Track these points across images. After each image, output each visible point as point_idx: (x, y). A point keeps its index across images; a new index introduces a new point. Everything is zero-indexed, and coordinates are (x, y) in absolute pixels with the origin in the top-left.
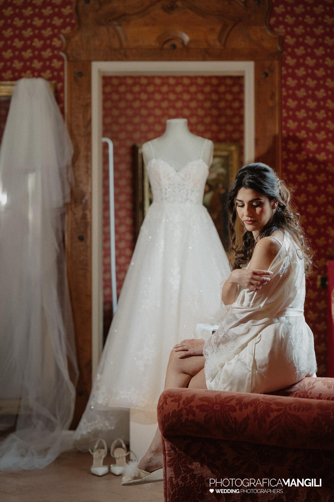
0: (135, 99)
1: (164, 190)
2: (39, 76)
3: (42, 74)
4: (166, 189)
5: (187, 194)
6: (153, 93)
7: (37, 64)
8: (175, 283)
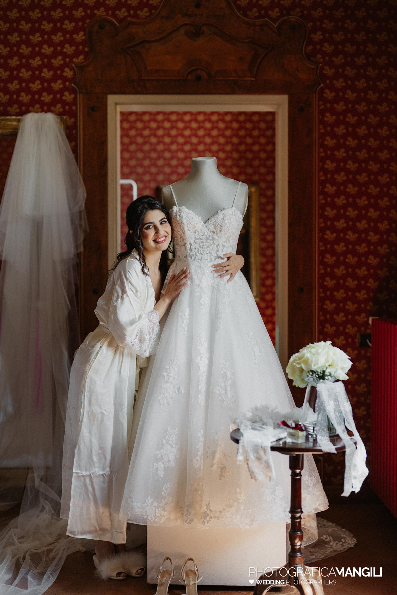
0: (159, 143)
1: (188, 246)
2: (49, 111)
3: (52, 108)
4: (191, 245)
5: (218, 251)
6: (176, 136)
7: (46, 98)
8: (202, 363)
